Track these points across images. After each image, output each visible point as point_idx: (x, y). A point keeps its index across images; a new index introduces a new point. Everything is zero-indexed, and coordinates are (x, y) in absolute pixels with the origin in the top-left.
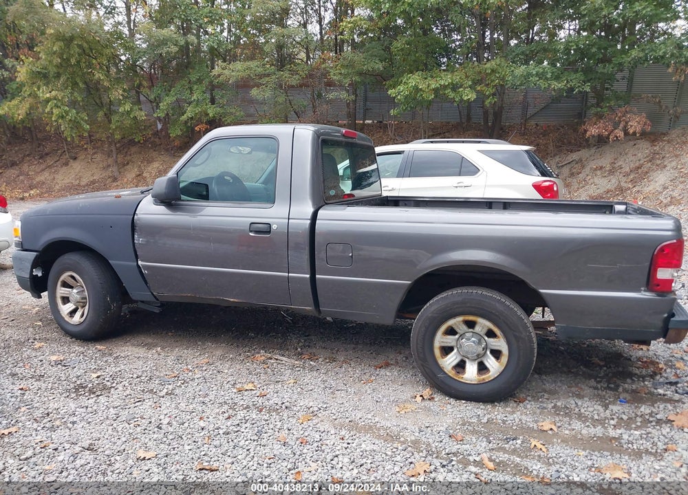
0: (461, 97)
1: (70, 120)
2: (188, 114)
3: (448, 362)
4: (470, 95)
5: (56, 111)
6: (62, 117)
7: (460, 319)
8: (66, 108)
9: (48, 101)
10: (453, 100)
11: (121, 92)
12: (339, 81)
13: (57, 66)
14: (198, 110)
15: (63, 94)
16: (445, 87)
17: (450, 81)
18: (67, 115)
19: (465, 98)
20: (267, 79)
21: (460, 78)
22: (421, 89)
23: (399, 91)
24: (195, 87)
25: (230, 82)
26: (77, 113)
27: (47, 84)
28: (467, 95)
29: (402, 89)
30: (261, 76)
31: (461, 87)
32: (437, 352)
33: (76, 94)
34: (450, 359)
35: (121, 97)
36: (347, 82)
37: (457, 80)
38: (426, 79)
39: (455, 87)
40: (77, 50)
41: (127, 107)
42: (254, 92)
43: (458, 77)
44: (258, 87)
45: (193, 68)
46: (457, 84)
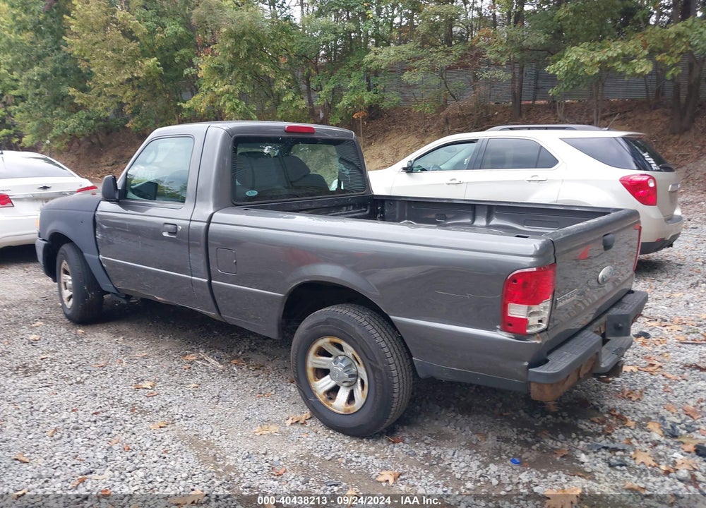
0: (634, 69)
1: (240, 112)
2: (345, 102)
3: (320, 387)
4: (644, 67)
5: (228, 104)
6: (234, 110)
7: (327, 340)
8: (237, 101)
9: (222, 94)
10: (622, 74)
11: (284, 82)
12: (495, 60)
13: (230, 61)
14: (354, 97)
15: (234, 87)
16: (615, 59)
17: (620, 51)
18: (238, 107)
19: (638, 71)
20: (420, 62)
21: (635, 47)
22: (583, 63)
23: (558, 67)
24: (354, 74)
25: (383, 67)
26: (247, 105)
27: (222, 79)
28: (641, 68)
29: (562, 64)
30: (414, 59)
31: (635, 57)
32: (310, 374)
33: (246, 87)
34: (323, 382)
35: (285, 87)
36: (504, 60)
37: (630, 50)
38: (593, 50)
39: (627, 59)
40: (246, 45)
41: (290, 97)
42: (406, 76)
43: (632, 47)
44: (410, 70)
45: (354, 55)
46: (629, 54)
